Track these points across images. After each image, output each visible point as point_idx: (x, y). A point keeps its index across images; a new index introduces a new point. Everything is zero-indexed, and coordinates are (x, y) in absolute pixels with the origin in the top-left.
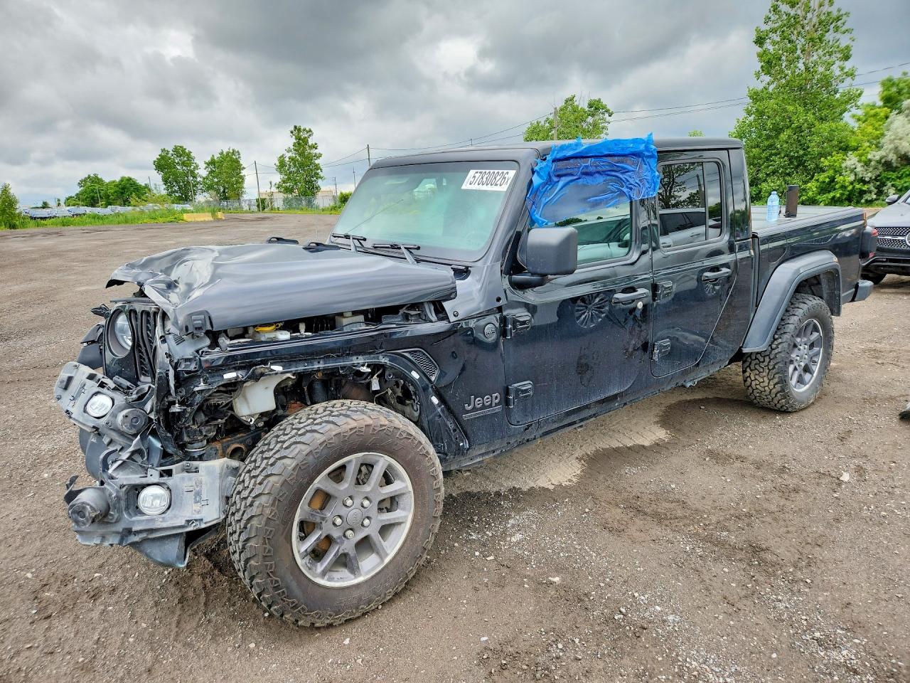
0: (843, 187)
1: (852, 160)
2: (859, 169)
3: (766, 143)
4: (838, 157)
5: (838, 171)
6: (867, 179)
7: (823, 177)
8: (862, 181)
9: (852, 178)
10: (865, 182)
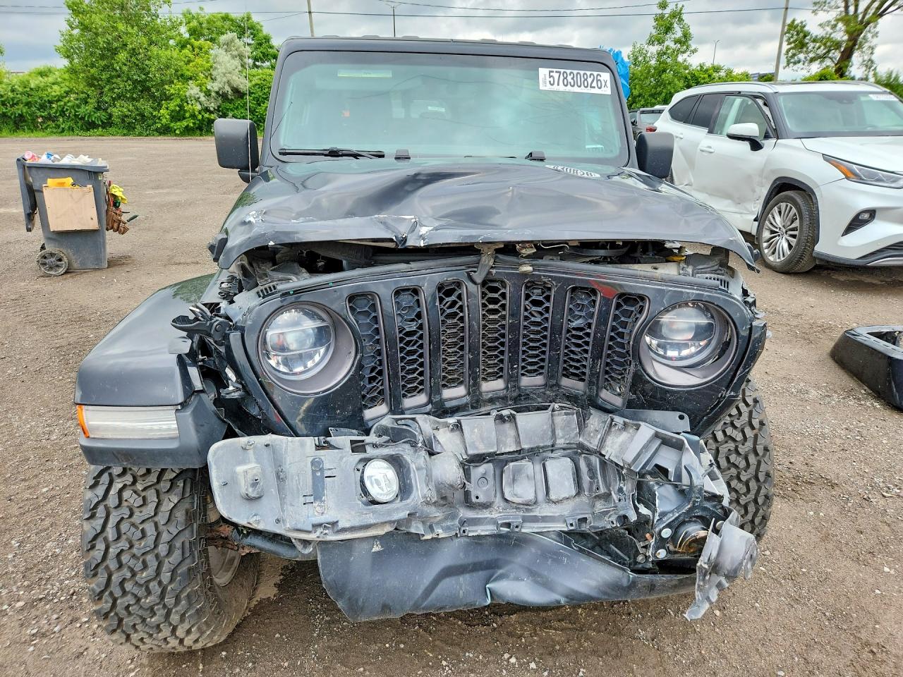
0: (193, 116)
1: (193, 90)
2: (203, 99)
3: (103, 63)
4: (178, 85)
5: (185, 100)
6: (212, 109)
7: (173, 105)
8: (207, 110)
9: (199, 107)
10: (211, 112)
